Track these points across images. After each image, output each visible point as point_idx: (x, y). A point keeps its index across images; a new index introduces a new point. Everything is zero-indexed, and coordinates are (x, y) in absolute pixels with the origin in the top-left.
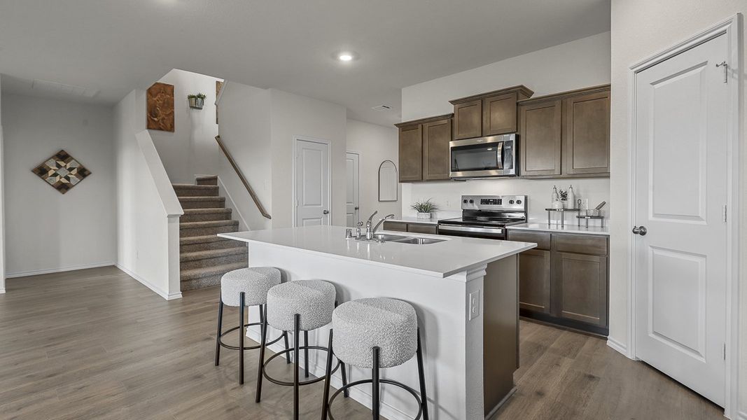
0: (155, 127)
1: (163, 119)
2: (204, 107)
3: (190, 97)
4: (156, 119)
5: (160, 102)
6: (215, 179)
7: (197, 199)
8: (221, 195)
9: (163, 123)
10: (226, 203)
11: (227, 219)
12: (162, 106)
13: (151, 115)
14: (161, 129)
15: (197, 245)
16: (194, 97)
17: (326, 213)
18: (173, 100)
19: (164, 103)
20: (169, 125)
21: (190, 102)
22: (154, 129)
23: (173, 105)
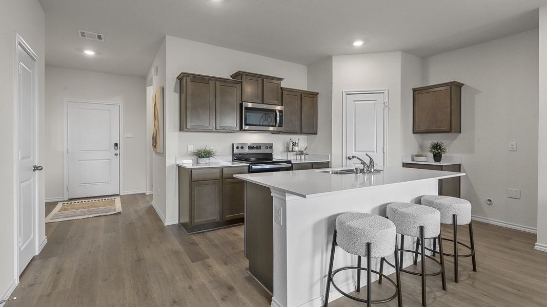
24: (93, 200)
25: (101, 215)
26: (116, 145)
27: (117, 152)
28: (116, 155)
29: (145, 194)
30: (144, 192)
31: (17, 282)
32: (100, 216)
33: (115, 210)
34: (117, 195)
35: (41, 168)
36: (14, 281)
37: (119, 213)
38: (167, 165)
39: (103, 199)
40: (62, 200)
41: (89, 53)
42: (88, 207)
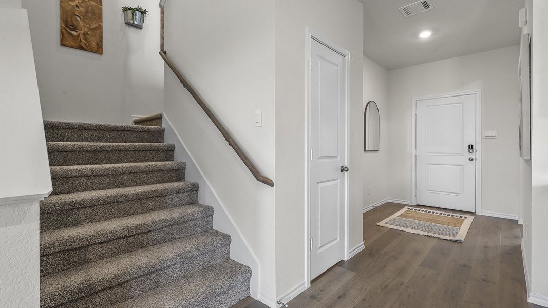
0: (72, 43)
1: (85, 34)
2: (144, 26)
3: (126, 10)
4: (74, 33)
5: (81, 9)
6: (159, 118)
7: (129, 147)
8: (168, 140)
9: (86, 39)
10: (177, 153)
11: (180, 180)
12: (85, 16)
13: (67, 25)
14: (81, 48)
15: (121, 242)
16: (130, 9)
17: (343, 170)
18: (101, 10)
19: (87, 12)
20: (94, 44)
21: (126, 16)
22: (72, 47)
23: (100, 18)
24: (439, 212)
25: (433, 235)
26: (470, 147)
27: (473, 156)
28: (471, 160)
29: (516, 221)
30: (517, 218)
31: (307, 285)
32: (432, 237)
33: (455, 235)
34: (473, 213)
35: (346, 169)
36: (304, 284)
37: (459, 242)
38: (533, 184)
39: (451, 214)
40: (410, 204)
41: (425, 35)
42: (428, 220)
